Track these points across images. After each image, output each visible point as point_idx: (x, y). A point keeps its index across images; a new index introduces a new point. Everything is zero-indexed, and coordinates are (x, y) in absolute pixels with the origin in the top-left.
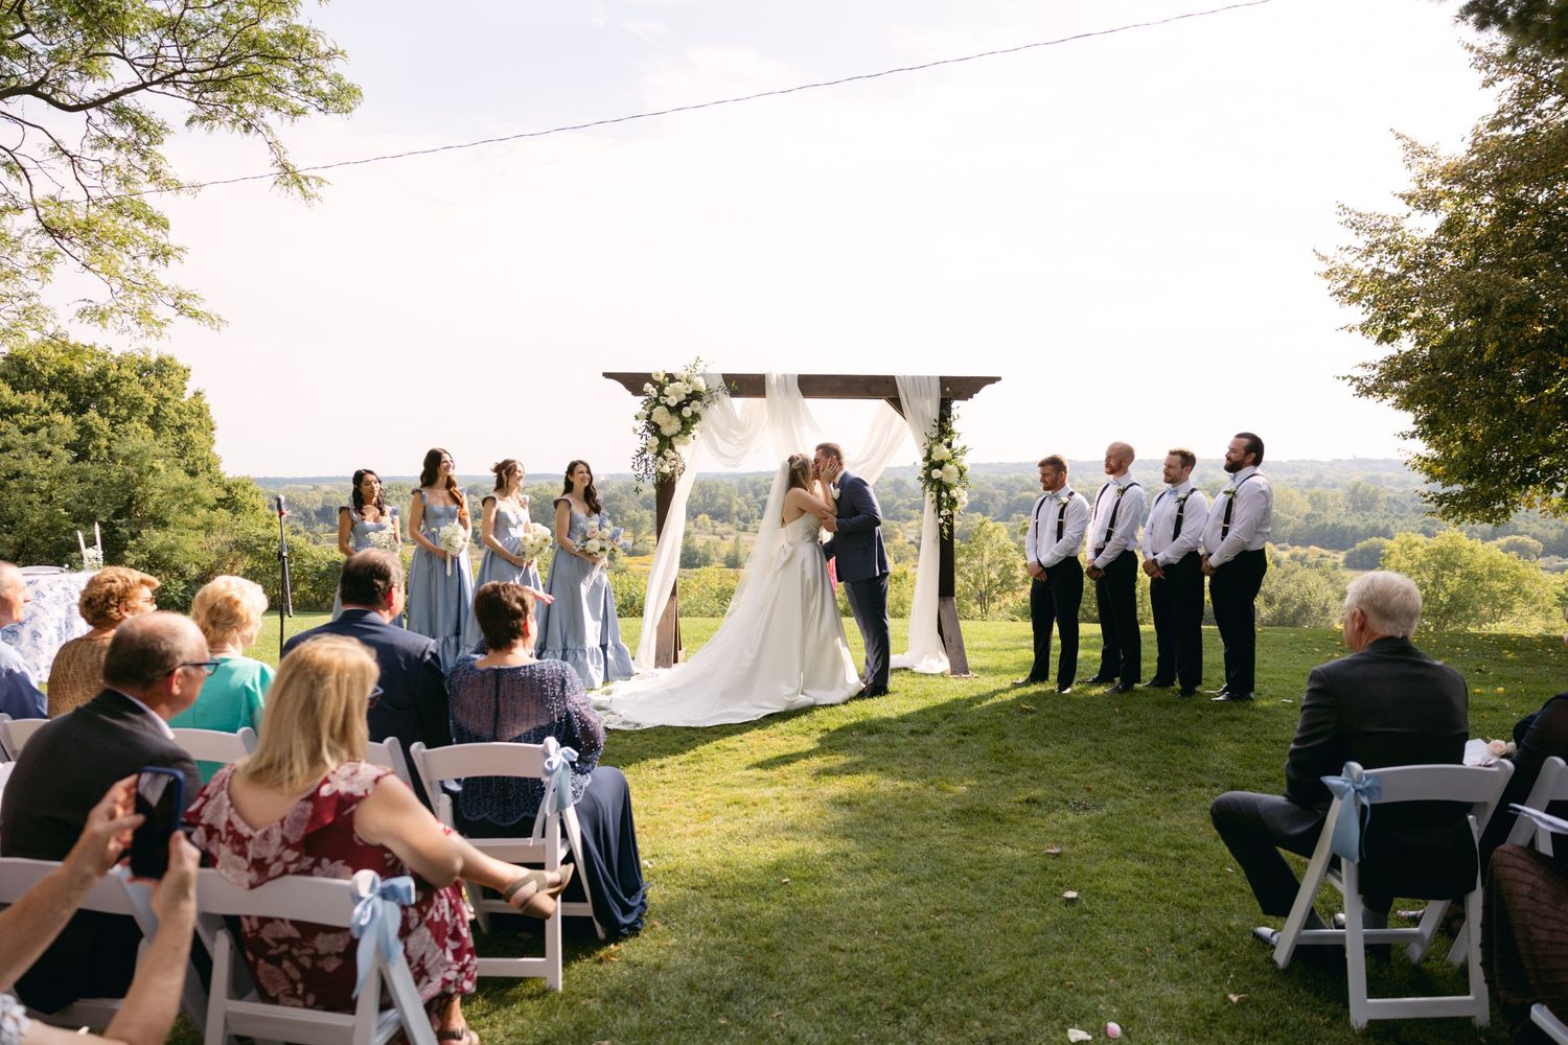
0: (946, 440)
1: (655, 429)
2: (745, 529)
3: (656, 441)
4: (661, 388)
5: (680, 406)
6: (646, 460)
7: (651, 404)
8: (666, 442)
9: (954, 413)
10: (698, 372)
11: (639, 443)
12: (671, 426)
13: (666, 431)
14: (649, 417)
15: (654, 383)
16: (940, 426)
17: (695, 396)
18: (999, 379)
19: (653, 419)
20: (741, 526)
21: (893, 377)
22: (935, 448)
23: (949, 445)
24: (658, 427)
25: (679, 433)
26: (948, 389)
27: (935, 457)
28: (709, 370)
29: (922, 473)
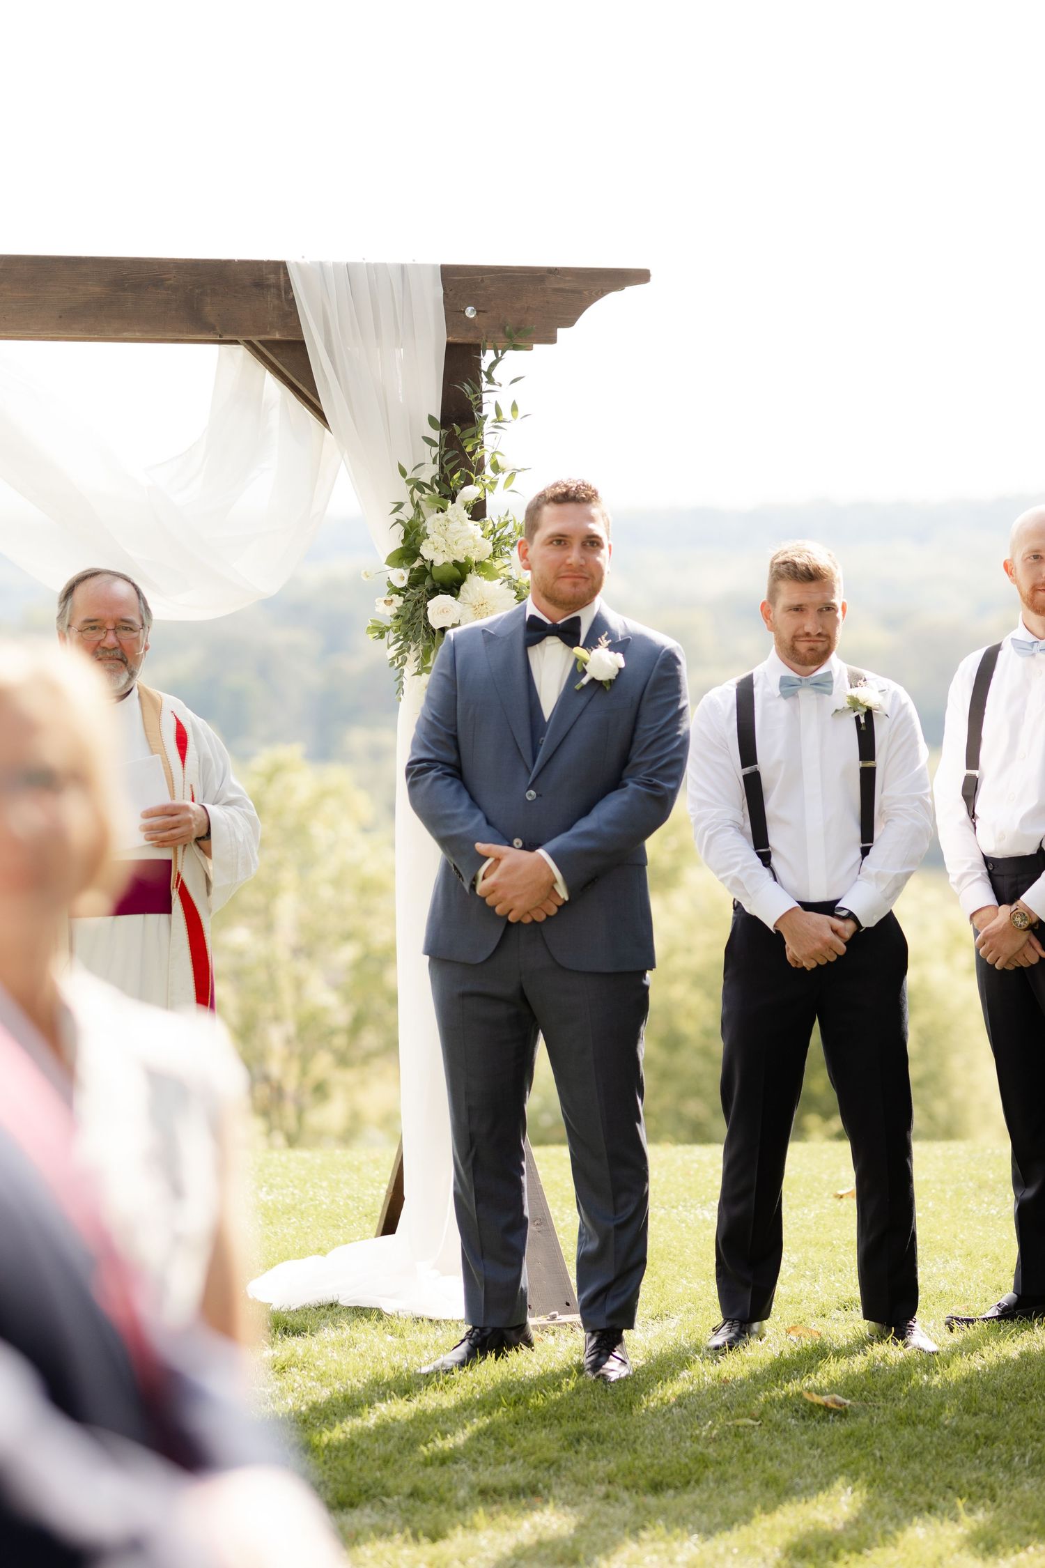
0: (469, 493)
9: (493, 394)
16: (447, 441)
18: (641, 276)
21: (280, 268)
22: (432, 522)
23: (478, 511)
26: (470, 312)
27: (435, 552)
29: (386, 610)
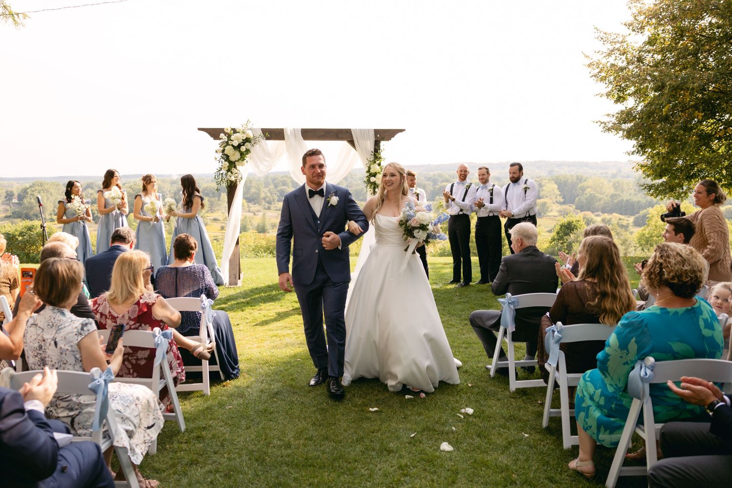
0: (378, 162)
1: (227, 158)
2: (269, 208)
3: (227, 164)
4: (229, 136)
5: (239, 146)
6: (222, 174)
7: (224, 145)
8: (232, 165)
9: (381, 148)
10: (248, 128)
11: (219, 165)
12: (235, 156)
13: (232, 159)
14: (223, 151)
15: (225, 134)
16: (375, 155)
17: (247, 140)
18: (404, 130)
19: (226, 152)
20: (266, 207)
21: (350, 130)
22: (372, 166)
23: (379, 165)
24: (228, 156)
25: (239, 160)
26: (378, 136)
27: (372, 171)
28: (254, 127)
29: (366, 179)
